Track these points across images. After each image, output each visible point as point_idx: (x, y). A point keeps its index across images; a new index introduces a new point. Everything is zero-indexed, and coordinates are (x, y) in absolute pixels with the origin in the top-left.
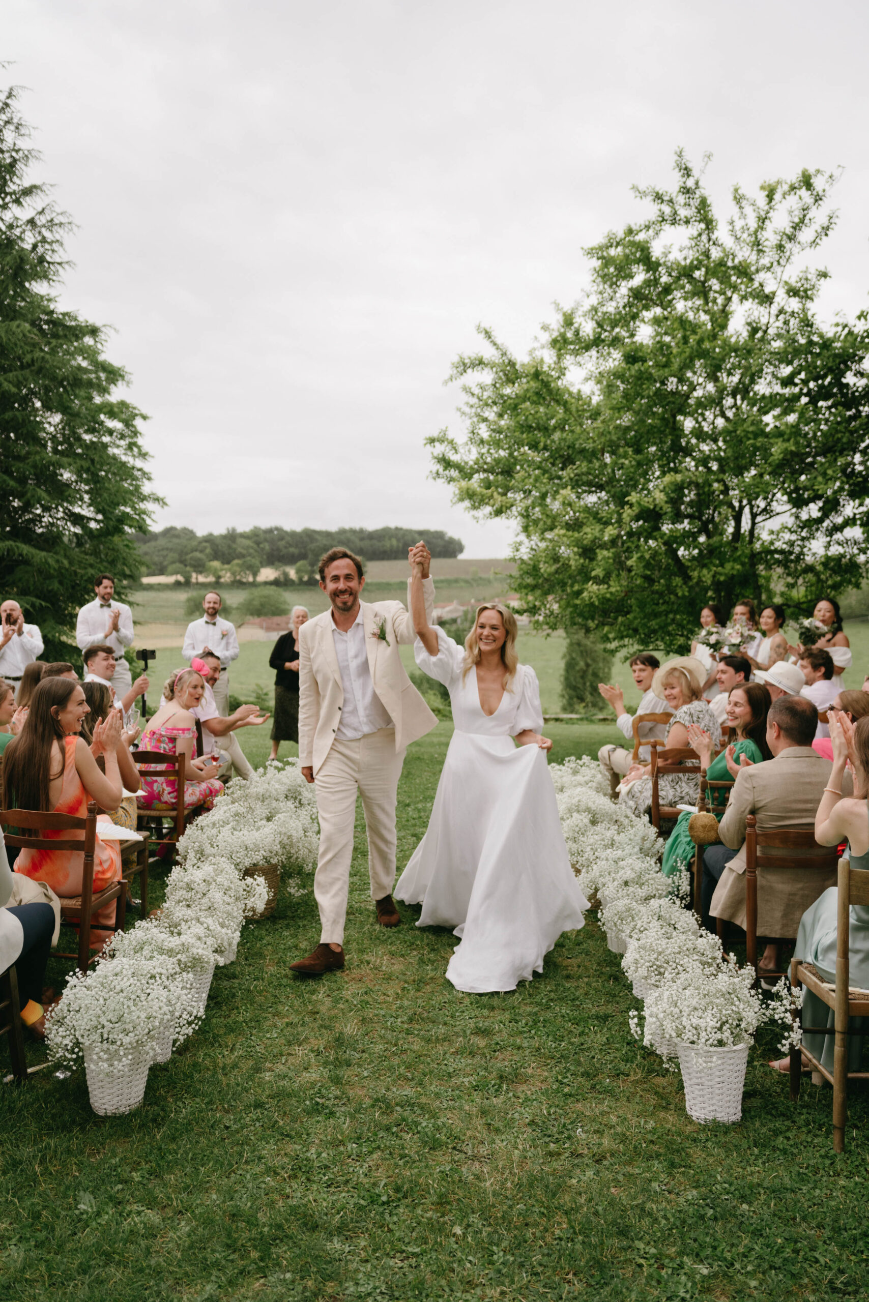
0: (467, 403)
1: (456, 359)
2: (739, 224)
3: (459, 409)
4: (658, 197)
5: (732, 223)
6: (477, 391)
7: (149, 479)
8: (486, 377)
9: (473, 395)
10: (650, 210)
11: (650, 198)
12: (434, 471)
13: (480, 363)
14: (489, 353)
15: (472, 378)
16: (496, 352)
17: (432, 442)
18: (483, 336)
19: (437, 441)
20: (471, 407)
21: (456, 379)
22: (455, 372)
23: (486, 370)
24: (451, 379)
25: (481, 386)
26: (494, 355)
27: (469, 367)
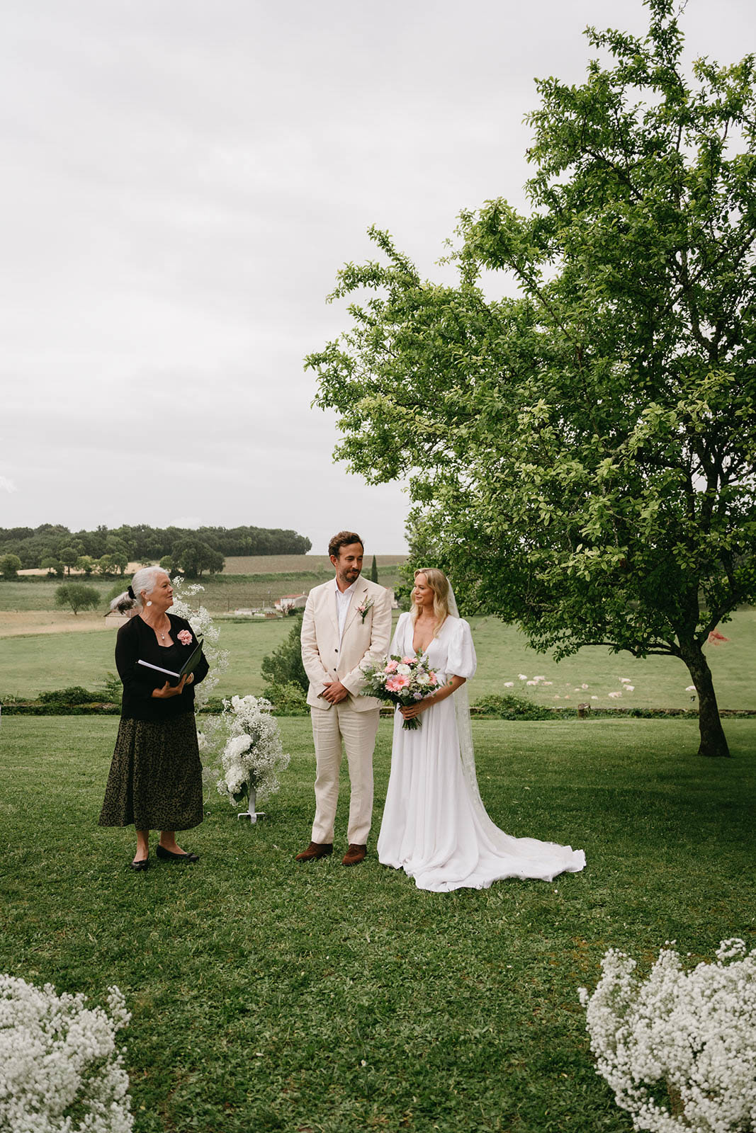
1: (345, 269)
4: (621, 44)
5: (702, 97)
6: (369, 312)
8: (382, 293)
9: (363, 317)
10: (610, 62)
11: (608, 46)
12: (321, 396)
13: (374, 276)
14: (385, 263)
15: (364, 295)
16: (394, 263)
17: (316, 361)
18: (378, 242)
19: (324, 360)
20: (361, 334)
21: (343, 295)
22: (343, 285)
23: (382, 286)
24: (337, 294)
25: (376, 305)
26: (392, 266)
27: (360, 280)
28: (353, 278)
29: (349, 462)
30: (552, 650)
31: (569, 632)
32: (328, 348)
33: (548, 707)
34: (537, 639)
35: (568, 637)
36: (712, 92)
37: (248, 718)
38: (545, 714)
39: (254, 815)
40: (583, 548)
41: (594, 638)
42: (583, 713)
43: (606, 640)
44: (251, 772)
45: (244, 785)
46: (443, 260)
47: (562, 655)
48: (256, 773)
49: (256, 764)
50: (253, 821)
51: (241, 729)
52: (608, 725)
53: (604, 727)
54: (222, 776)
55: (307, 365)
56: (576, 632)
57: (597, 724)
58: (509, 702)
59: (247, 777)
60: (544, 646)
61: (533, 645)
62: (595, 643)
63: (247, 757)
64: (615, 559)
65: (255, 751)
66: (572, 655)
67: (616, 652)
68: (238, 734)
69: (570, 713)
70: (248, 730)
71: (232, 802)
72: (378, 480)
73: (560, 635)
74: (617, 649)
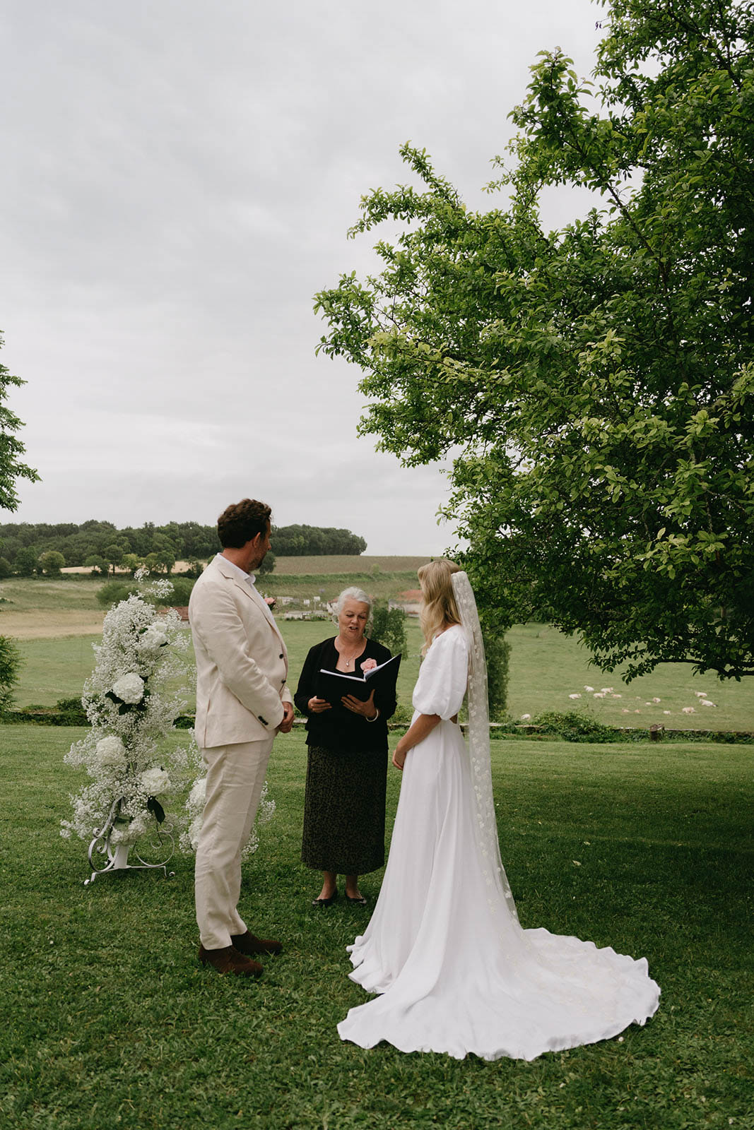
1: (370, 195)
6: (399, 248)
7: (20, 450)
9: (393, 257)
12: (330, 340)
13: (405, 205)
14: (422, 189)
15: (394, 230)
16: (433, 190)
17: (327, 300)
18: (412, 164)
19: (339, 299)
20: (391, 279)
21: (368, 229)
22: (368, 215)
23: (416, 217)
24: (361, 226)
25: (408, 241)
26: (428, 194)
27: (389, 210)
28: (381, 208)
29: (377, 438)
30: (622, 668)
31: (643, 646)
32: (342, 283)
33: (616, 726)
34: (602, 653)
35: (642, 652)
38: (613, 735)
40: (667, 534)
41: (674, 654)
42: (655, 736)
43: (689, 657)
46: (492, 186)
47: (634, 675)
52: (685, 751)
53: (682, 753)
55: (316, 307)
56: (652, 648)
57: (672, 750)
58: (571, 721)
60: (609, 665)
61: (596, 661)
62: (674, 660)
64: (712, 548)
66: (645, 674)
67: (702, 672)
69: (638, 735)
72: (413, 462)
73: (631, 649)
74: (703, 668)
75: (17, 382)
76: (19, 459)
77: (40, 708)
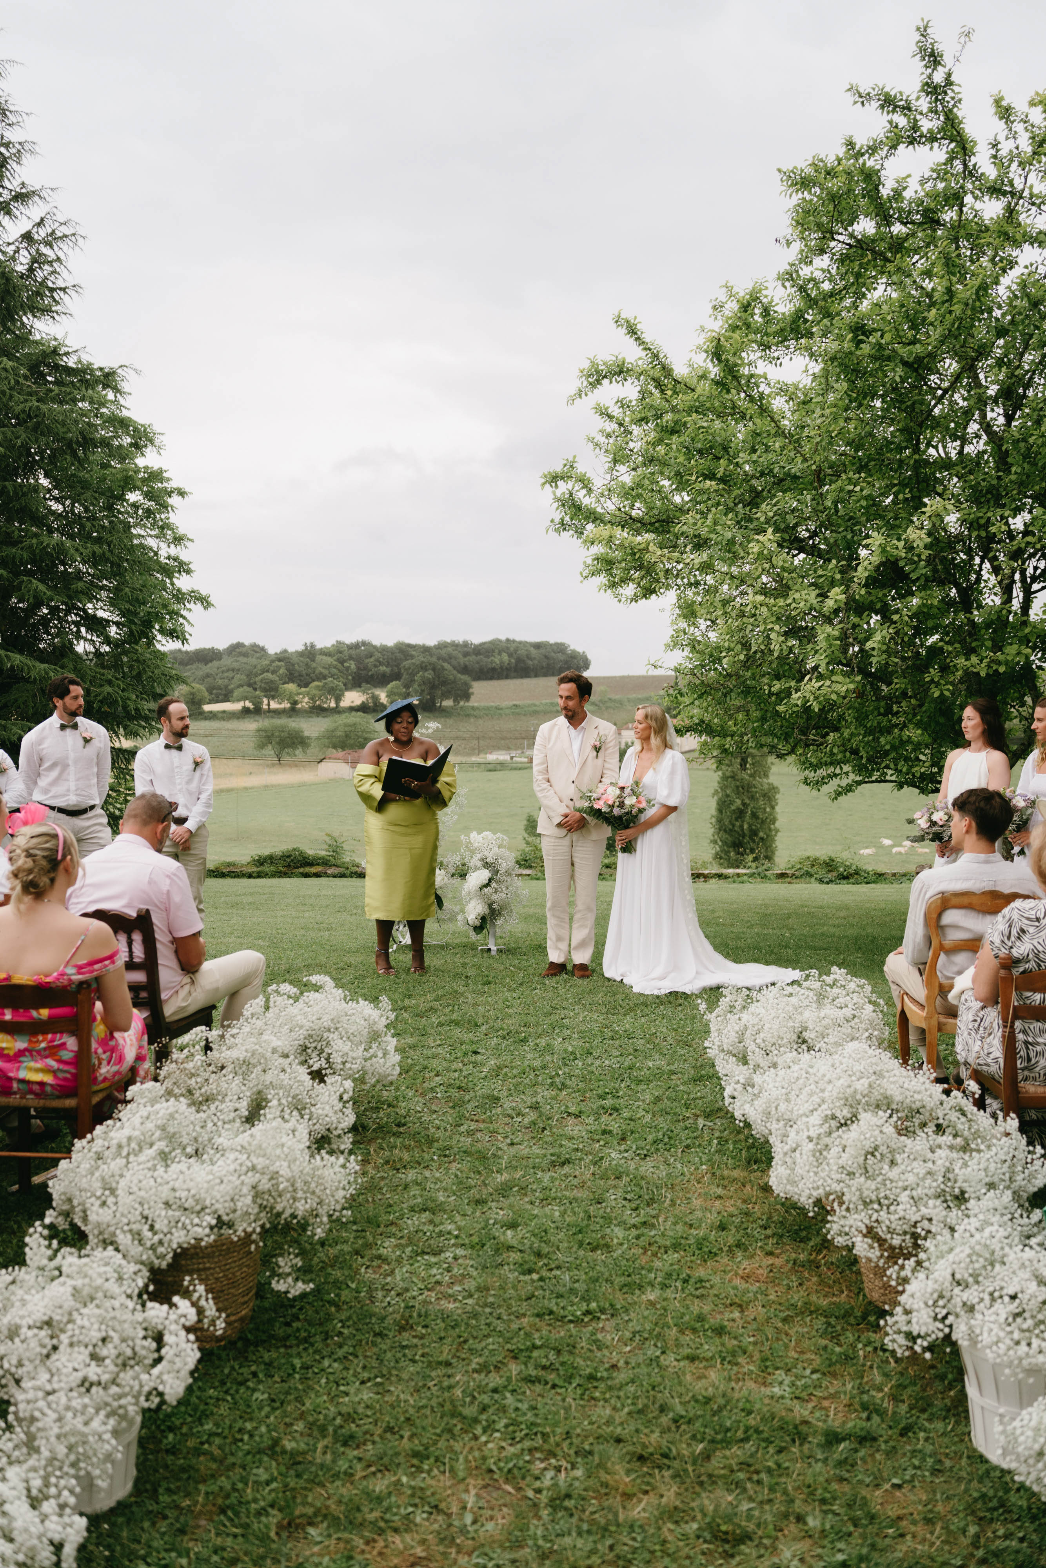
0: (602, 431)
1: (586, 365)
2: (1006, 147)
3: (591, 440)
4: (889, 102)
5: (995, 145)
6: (616, 411)
8: (630, 390)
9: (610, 417)
11: (875, 104)
12: (557, 520)
13: (620, 371)
14: (633, 355)
16: (644, 354)
17: (554, 479)
18: (624, 331)
19: (562, 478)
20: (609, 436)
21: (586, 395)
22: (585, 383)
23: (630, 381)
24: (579, 394)
25: (623, 404)
26: (641, 358)
27: (605, 377)
28: (597, 375)
30: (829, 788)
31: (846, 768)
32: (565, 464)
34: (811, 775)
35: (847, 773)
36: (1007, 138)
37: (487, 853)
38: (880, 877)
39: (494, 948)
43: (888, 777)
44: (490, 905)
45: (483, 919)
47: (840, 794)
48: (495, 906)
49: (495, 897)
50: (493, 953)
51: (479, 864)
54: (463, 911)
55: (543, 484)
56: (860, 769)
58: (830, 865)
59: (486, 910)
60: (819, 783)
61: (806, 782)
62: (876, 781)
63: (486, 890)
65: (494, 884)
66: (851, 794)
67: (900, 790)
68: (476, 869)
70: (486, 865)
71: (473, 936)
72: (635, 599)
73: (838, 771)
74: (900, 786)
75: (182, 493)
76: (183, 583)
77: (233, 864)
